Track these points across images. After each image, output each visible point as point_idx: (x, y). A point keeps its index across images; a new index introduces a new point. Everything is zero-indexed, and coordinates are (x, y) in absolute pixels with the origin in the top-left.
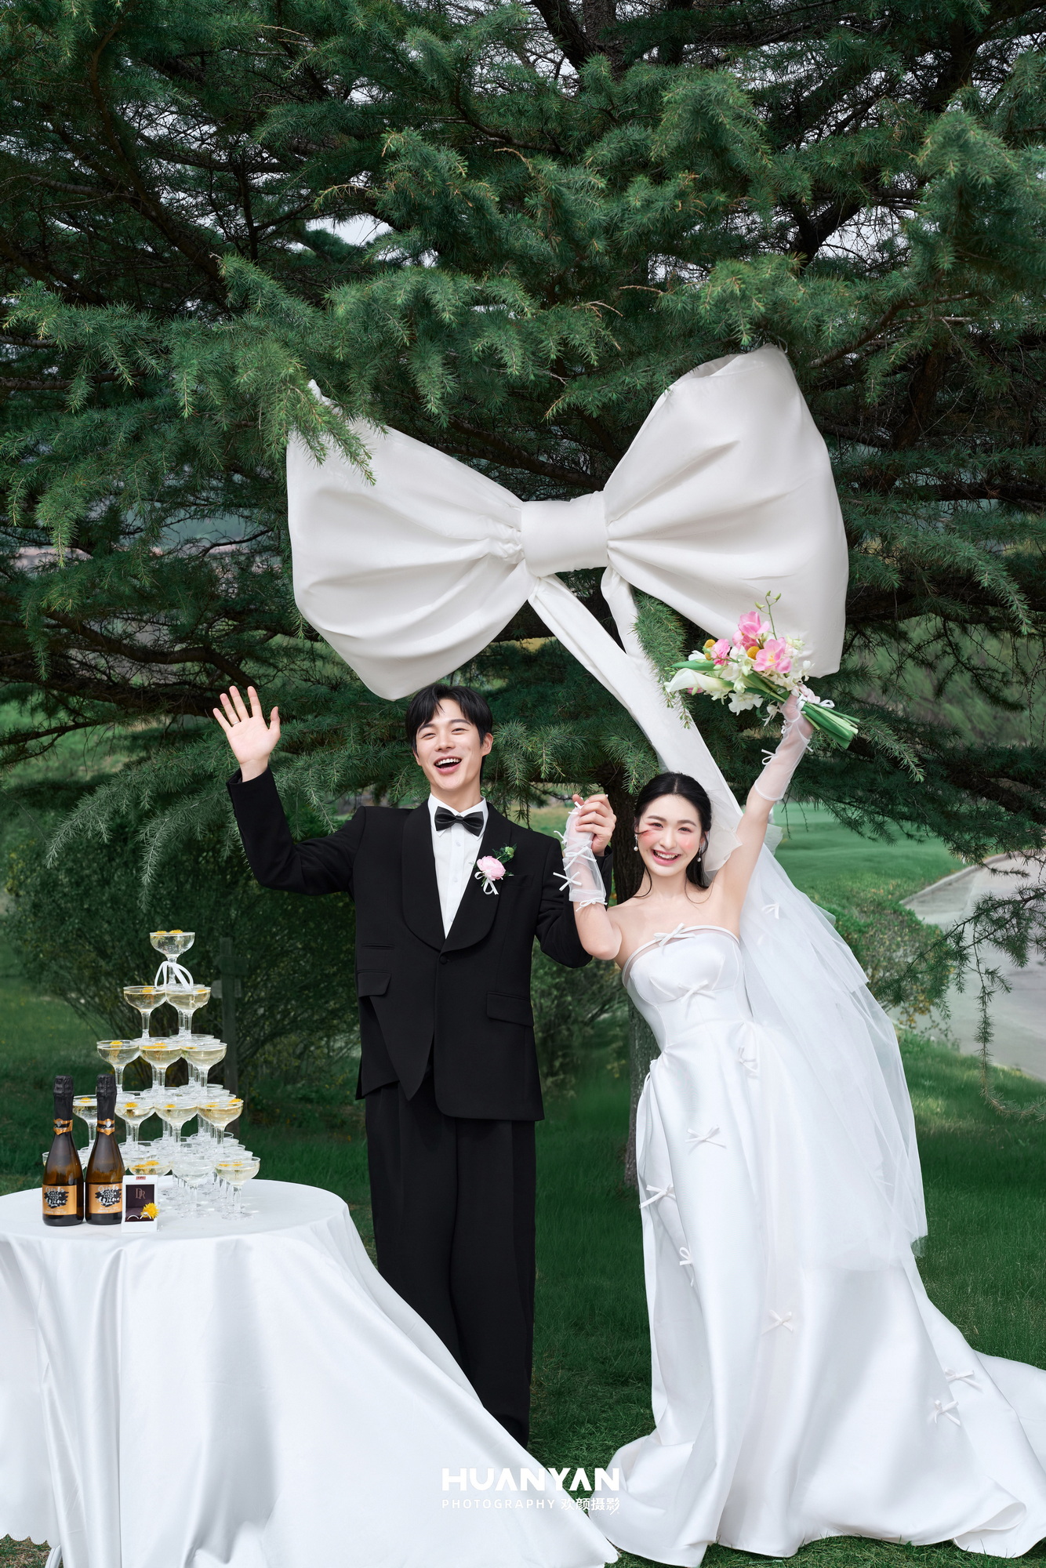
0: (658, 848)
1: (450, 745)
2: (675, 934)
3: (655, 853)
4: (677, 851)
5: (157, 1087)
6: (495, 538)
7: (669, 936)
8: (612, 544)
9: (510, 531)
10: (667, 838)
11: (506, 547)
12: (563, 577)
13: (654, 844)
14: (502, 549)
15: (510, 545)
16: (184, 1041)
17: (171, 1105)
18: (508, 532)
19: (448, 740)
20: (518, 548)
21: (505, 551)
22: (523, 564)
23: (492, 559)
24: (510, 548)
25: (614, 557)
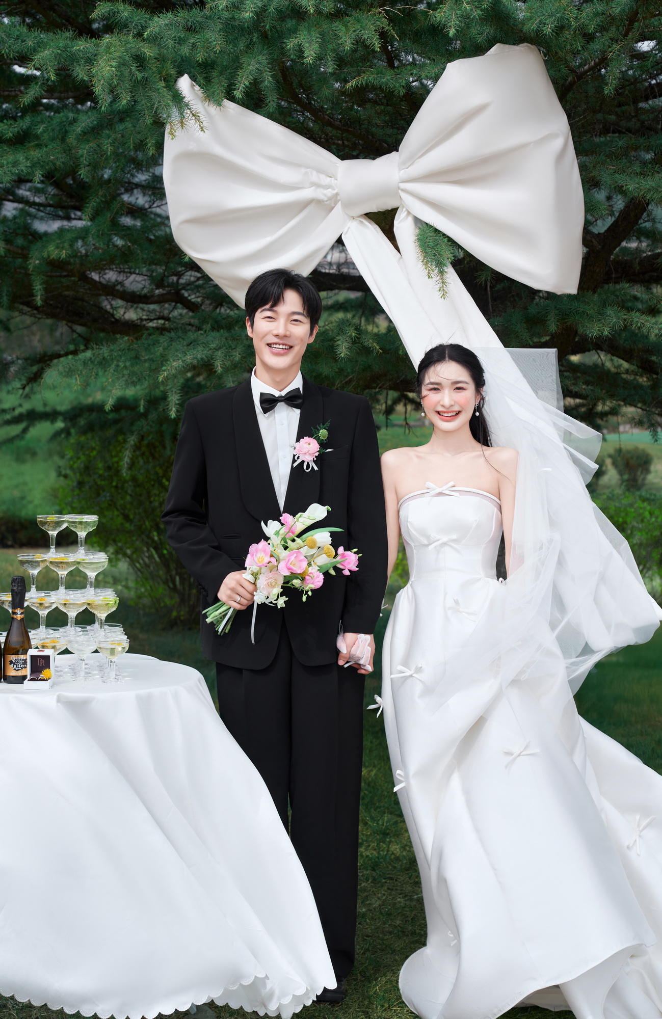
0: (440, 409)
1: (288, 333)
2: (444, 489)
3: (438, 413)
4: (457, 408)
5: (62, 589)
6: (318, 185)
7: (439, 490)
8: (403, 186)
9: (329, 179)
10: (446, 398)
11: (326, 192)
12: (370, 216)
13: (436, 406)
14: (322, 194)
15: (329, 190)
16: (80, 554)
17: (67, 600)
18: (325, 180)
19: (286, 329)
20: (335, 192)
21: (325, 195)
22: (339, 206)
23: (318, 202)
24: (329, 192)
25: (403, 195)
